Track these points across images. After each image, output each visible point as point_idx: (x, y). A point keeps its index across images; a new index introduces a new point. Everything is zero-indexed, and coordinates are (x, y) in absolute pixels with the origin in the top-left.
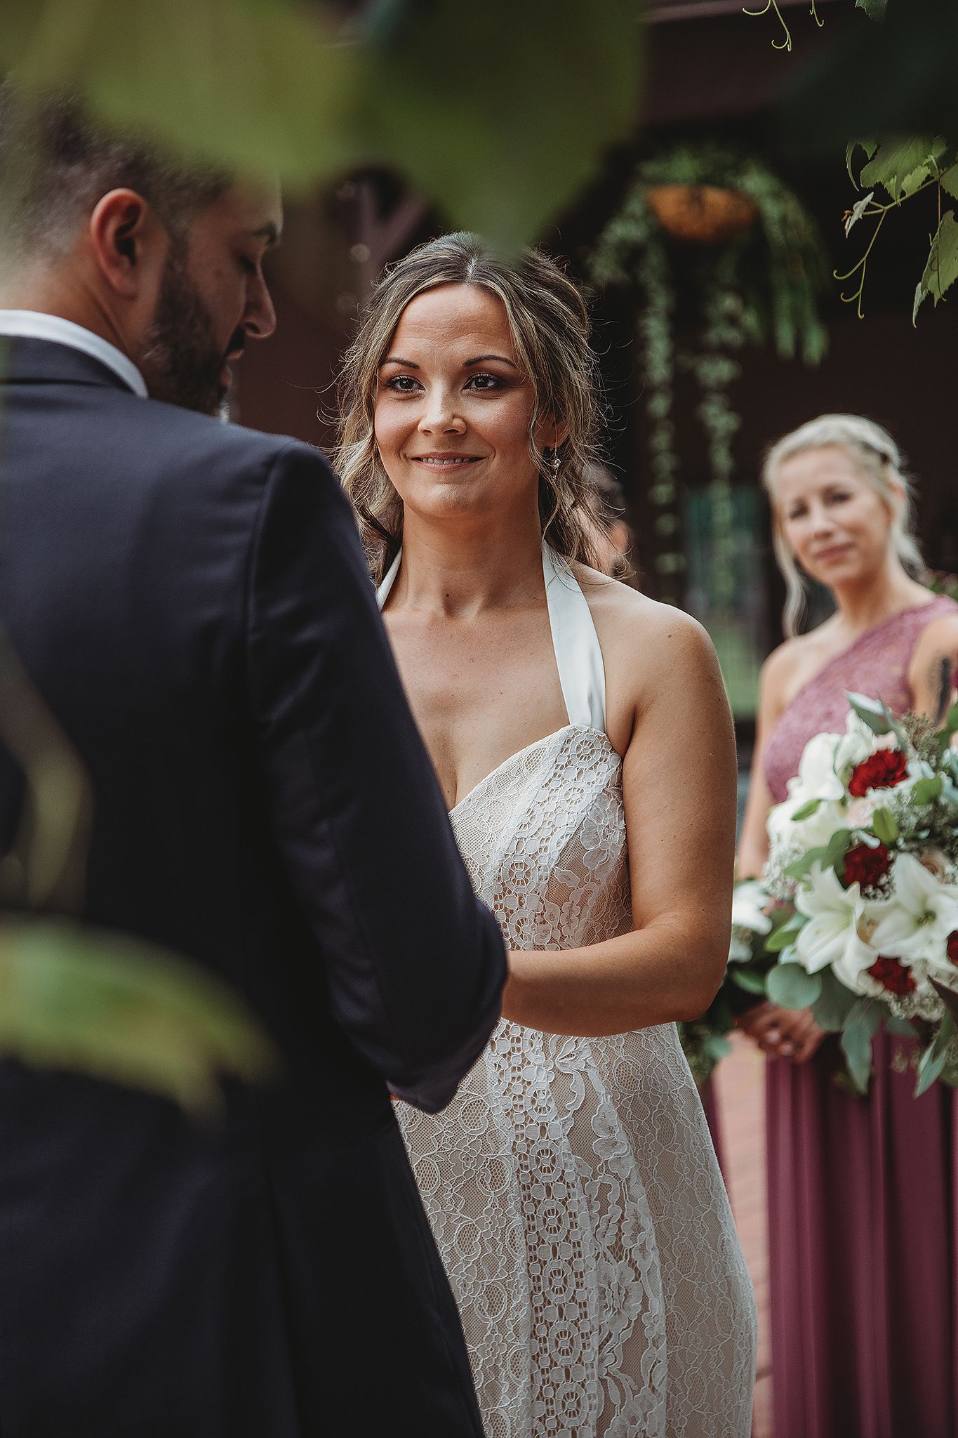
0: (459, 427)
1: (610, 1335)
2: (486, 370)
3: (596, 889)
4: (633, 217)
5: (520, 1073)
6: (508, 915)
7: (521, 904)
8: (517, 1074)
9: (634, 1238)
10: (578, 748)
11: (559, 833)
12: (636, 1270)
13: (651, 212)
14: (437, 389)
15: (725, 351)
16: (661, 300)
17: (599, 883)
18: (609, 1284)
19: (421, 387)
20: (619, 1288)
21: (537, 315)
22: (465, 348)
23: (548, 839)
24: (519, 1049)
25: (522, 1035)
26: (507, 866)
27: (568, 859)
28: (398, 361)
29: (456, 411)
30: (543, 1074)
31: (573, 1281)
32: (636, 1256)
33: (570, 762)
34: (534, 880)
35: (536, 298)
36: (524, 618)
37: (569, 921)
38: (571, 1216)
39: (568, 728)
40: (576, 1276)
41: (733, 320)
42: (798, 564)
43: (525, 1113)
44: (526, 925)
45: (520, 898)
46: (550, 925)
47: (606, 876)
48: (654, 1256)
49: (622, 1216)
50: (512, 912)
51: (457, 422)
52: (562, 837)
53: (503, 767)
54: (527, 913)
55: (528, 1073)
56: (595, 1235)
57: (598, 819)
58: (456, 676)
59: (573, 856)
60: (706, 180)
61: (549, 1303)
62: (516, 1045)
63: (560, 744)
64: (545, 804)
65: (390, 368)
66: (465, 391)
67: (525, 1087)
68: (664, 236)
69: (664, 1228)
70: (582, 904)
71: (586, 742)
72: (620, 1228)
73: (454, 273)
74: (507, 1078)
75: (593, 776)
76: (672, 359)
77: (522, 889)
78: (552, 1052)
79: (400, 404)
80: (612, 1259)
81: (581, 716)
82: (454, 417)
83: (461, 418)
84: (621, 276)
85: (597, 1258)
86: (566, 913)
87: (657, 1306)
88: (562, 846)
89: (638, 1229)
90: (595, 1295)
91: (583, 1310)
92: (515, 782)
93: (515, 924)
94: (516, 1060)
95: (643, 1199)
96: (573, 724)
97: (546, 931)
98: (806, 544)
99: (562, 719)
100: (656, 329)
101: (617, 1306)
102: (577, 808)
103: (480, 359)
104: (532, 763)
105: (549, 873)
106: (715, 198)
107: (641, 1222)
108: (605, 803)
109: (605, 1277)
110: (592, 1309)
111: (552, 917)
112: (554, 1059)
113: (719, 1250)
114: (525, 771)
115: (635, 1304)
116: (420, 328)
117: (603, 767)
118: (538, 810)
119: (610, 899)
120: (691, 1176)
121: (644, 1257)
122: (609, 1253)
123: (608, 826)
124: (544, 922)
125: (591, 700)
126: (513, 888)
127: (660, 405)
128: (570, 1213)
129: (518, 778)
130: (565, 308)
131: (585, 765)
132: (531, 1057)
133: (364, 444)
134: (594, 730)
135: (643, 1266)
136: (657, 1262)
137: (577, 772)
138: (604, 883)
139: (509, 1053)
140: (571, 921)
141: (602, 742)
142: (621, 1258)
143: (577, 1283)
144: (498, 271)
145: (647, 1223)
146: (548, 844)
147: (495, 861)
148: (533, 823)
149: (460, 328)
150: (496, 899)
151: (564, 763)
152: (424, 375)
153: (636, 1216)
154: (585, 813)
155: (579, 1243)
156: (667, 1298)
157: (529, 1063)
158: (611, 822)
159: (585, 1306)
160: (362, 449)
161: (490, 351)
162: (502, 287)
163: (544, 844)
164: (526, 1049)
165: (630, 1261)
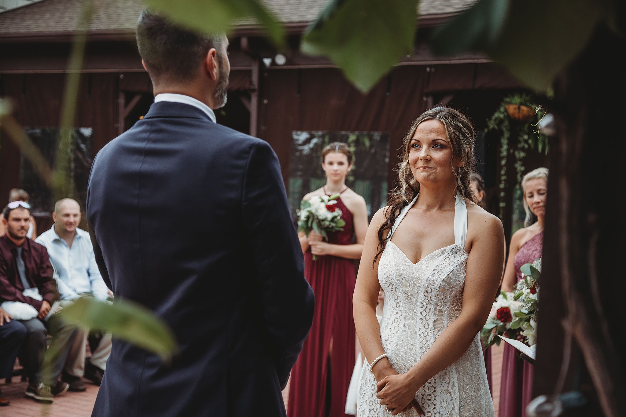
0: (429, 158)
1: (442, 414)
2: (438, 143)
3: (455, 291)
4: (501, 113)
5: (426, 338)
6: (428, 294)
7: (432, 292)
8: (425, 338)
9: (452, 389)
10: (456, 251)
11: (445, 273)
12: (452, 398)
13: (506, 110)
14: (425, 147)
15: (523, 149)
16: (507, 135)
17: (456, 289)
18: (444, 400)
19: (420, 147)
20: (446, 402)
21: (455, 129)
22: (433, 136)
23: (441, 274)
24: (427, 331)
25: (428, 327)
26: (428, 281)
27: (446, 281)
28: (415, 140)
29: (429, 154)
30: (432, 339)
31: (433, 398)
32: (452, 394)
33: (452, 254)
34: (435, 285)
35: (455, 124)
36: (448, 214)
37: (446, 298)
38: (434, 380)
39: (454, 245)
40: (434, 397)
41: (526, 141)
42: (529, 208)
43: (425, 349)
44: (433, 297)
45: (432, 290)
46: (440, 298)
47: (458, 288)
48: (457, 394)
49: (449, 382)
50: (429, 293)
51: (428, 157)
52: (445, 275)
53: (433, 253)
54: (433, 294)
55: (428, 338)
56: (441, 386)
57: (458, 271)
58: (425, 228)
59: (448, 280)
60: (521, 104)
61: (426, 403)
62: (426, 330)
63: (451, 249)
64: (442, 265)
65: (413, 142)
66: (432, 149)
67: (426, 342)
68: (508, 117)
69: (461, 387)
70: (450, 294)
71: (459, 249)
72: (448, 385)
73: (433, 117)
74: (422, 339)
75: (459, 259)
76: (508, 150)
77: (432, 287)
78: (436, 334)
79: (415, 151)
80: (445, 394)
81: (459, 242)
82: (428, 155)
83: (430, 156)
84: (496, 127)
85: (441, 393)
86: (445, 296)
87: (457, 409)
88: (444, 277)
89: (454, 386)
90: (439, 403)
91: (435, 406)
92: (435, 258)
93: (430, 297)
94: (425, 334)
95: (456, 378)
96: (456, 244)
97: (439, 300)
98: (532, 204)
99: (453, 242)
100: (504, 141)
101: (445, 407)
102: (451, 267)
103: (437, 140)
104: (442, 253)
105: (440, 284)
106: (524, 108)
107: (455, 384)
108: (461, 267)
109: (443, 398)
110: (437, 406)
111: (440, 296)
112: (436, 335)
113: (479, 396)
114: (439, 255)
115: (450, 407)
116: (421, 130)
117: (463, 257)
118: (440, 266)
119: (460, 294)
120: (473, 373)
121: (454, 394)
122: (444, 392)
123: (461, 273)
124: (438, 297)
125: (462, 238)
126: (430, 286)
127: (503, 162)
128: (434, 379)
129: (437, 257)
130: (465, 128)
131: (457, 256)
132: (430, 334)
133: (406, 162)
134: (462, 246)
135: (454, 397)
136: (458, 396)
137: (454, 257)
138: (458, 289)
139: (424, 332)
140: (447, 298)
141: (464, 250)
142: (448, 394)
143: (434, 399)
144: (445, 117)
145: (456, 384)
146: (441, 276)
147: (426, 278)
148: (438, 270)
149: (432, 131)
150: (425, 289)
151: (451, 255)
152: (421, 143)
153: (453, 382)
154: (453, 269)
155: (436, 388)
156: (460, 407)
157: (429, 335)
158: (462, 272)
159: (436, 405)
160: (405, 164)
161: (440, 138)
162: (445, 121)
163: (439, 276)
164: (429, 331)
165: (450, 395)
